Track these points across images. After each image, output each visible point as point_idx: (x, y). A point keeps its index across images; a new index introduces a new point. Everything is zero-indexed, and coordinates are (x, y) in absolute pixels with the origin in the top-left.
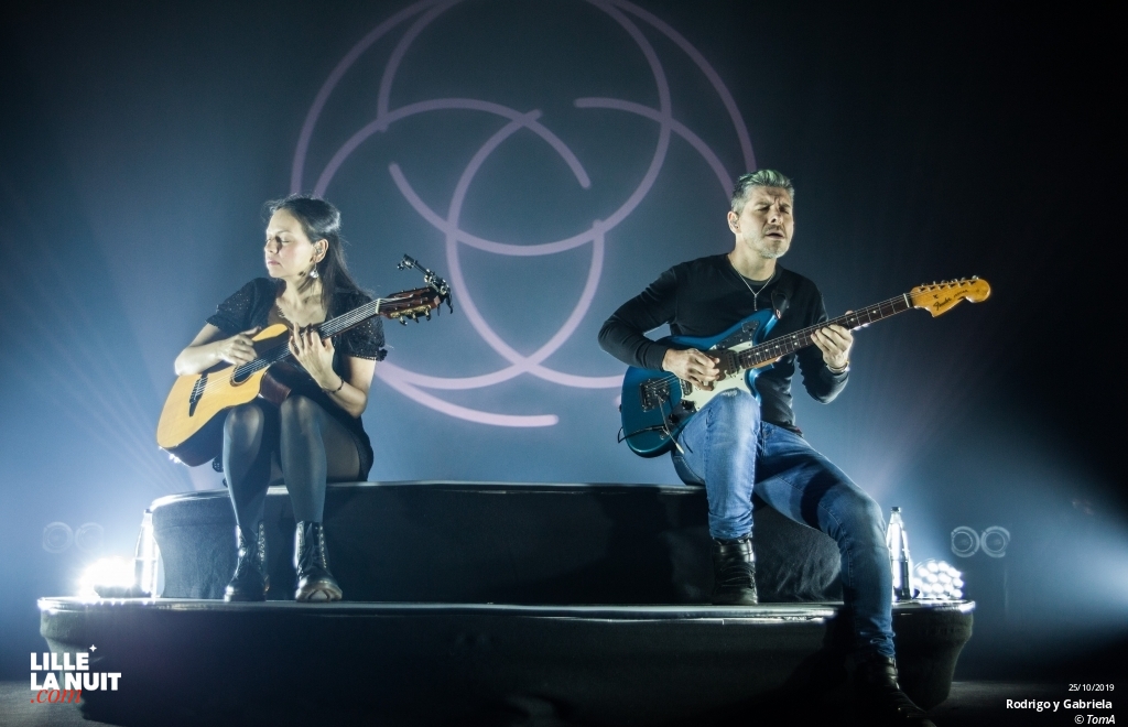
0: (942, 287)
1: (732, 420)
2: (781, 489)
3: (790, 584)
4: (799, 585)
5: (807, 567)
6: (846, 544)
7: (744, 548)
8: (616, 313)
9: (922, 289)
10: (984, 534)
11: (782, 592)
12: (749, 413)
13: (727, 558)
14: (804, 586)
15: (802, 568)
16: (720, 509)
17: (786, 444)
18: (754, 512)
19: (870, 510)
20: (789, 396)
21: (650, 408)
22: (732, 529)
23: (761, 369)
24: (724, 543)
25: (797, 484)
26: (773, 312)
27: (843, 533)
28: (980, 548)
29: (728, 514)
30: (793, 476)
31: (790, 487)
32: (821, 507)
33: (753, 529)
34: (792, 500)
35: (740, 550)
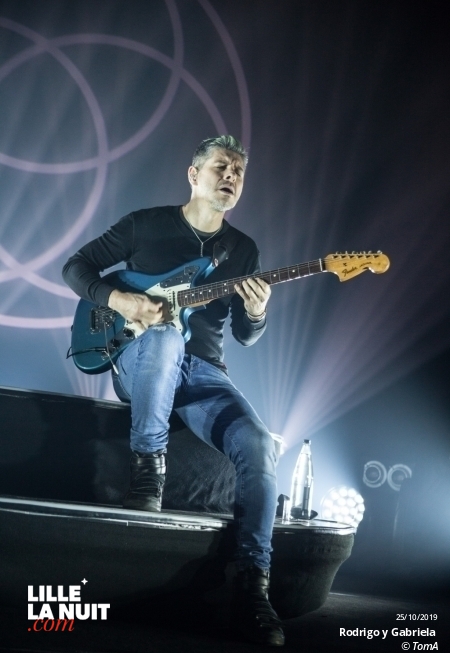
0: (351, 257)
1: (158, 352)
2: (198, 415)
3: (201, 496)
4: (209, 498)
5: (217, 483)
6: (241, 469)
7: (158, 461)
8: (80, 251)
9: (335, 257)
10: (391, 470)
11: (192, 502)
12: (174, 346)
13: (142, 468)
14: (213, 498)
15: (213, 482)
16: (141, 426)
17: (209, 377)
18: (170, 431)
19: (264, 441)
20: (221, 336)
21: (97, 331)
22: (149, 444)
23: (195, 308)
24: (141, 455)
25: (210, 413)
26: (212, 260)
27: (240, 459)
28: (386, 481)
29: (147, 431)
30: (210, 405)
31: (205, 415)
32: (226, 435)
33: (167, 446)
34: (205, 426)
35: (154, 463)
